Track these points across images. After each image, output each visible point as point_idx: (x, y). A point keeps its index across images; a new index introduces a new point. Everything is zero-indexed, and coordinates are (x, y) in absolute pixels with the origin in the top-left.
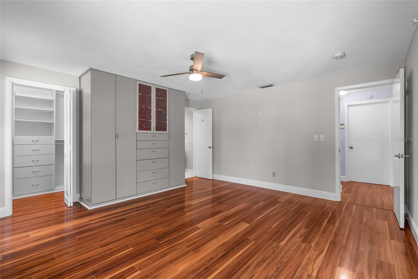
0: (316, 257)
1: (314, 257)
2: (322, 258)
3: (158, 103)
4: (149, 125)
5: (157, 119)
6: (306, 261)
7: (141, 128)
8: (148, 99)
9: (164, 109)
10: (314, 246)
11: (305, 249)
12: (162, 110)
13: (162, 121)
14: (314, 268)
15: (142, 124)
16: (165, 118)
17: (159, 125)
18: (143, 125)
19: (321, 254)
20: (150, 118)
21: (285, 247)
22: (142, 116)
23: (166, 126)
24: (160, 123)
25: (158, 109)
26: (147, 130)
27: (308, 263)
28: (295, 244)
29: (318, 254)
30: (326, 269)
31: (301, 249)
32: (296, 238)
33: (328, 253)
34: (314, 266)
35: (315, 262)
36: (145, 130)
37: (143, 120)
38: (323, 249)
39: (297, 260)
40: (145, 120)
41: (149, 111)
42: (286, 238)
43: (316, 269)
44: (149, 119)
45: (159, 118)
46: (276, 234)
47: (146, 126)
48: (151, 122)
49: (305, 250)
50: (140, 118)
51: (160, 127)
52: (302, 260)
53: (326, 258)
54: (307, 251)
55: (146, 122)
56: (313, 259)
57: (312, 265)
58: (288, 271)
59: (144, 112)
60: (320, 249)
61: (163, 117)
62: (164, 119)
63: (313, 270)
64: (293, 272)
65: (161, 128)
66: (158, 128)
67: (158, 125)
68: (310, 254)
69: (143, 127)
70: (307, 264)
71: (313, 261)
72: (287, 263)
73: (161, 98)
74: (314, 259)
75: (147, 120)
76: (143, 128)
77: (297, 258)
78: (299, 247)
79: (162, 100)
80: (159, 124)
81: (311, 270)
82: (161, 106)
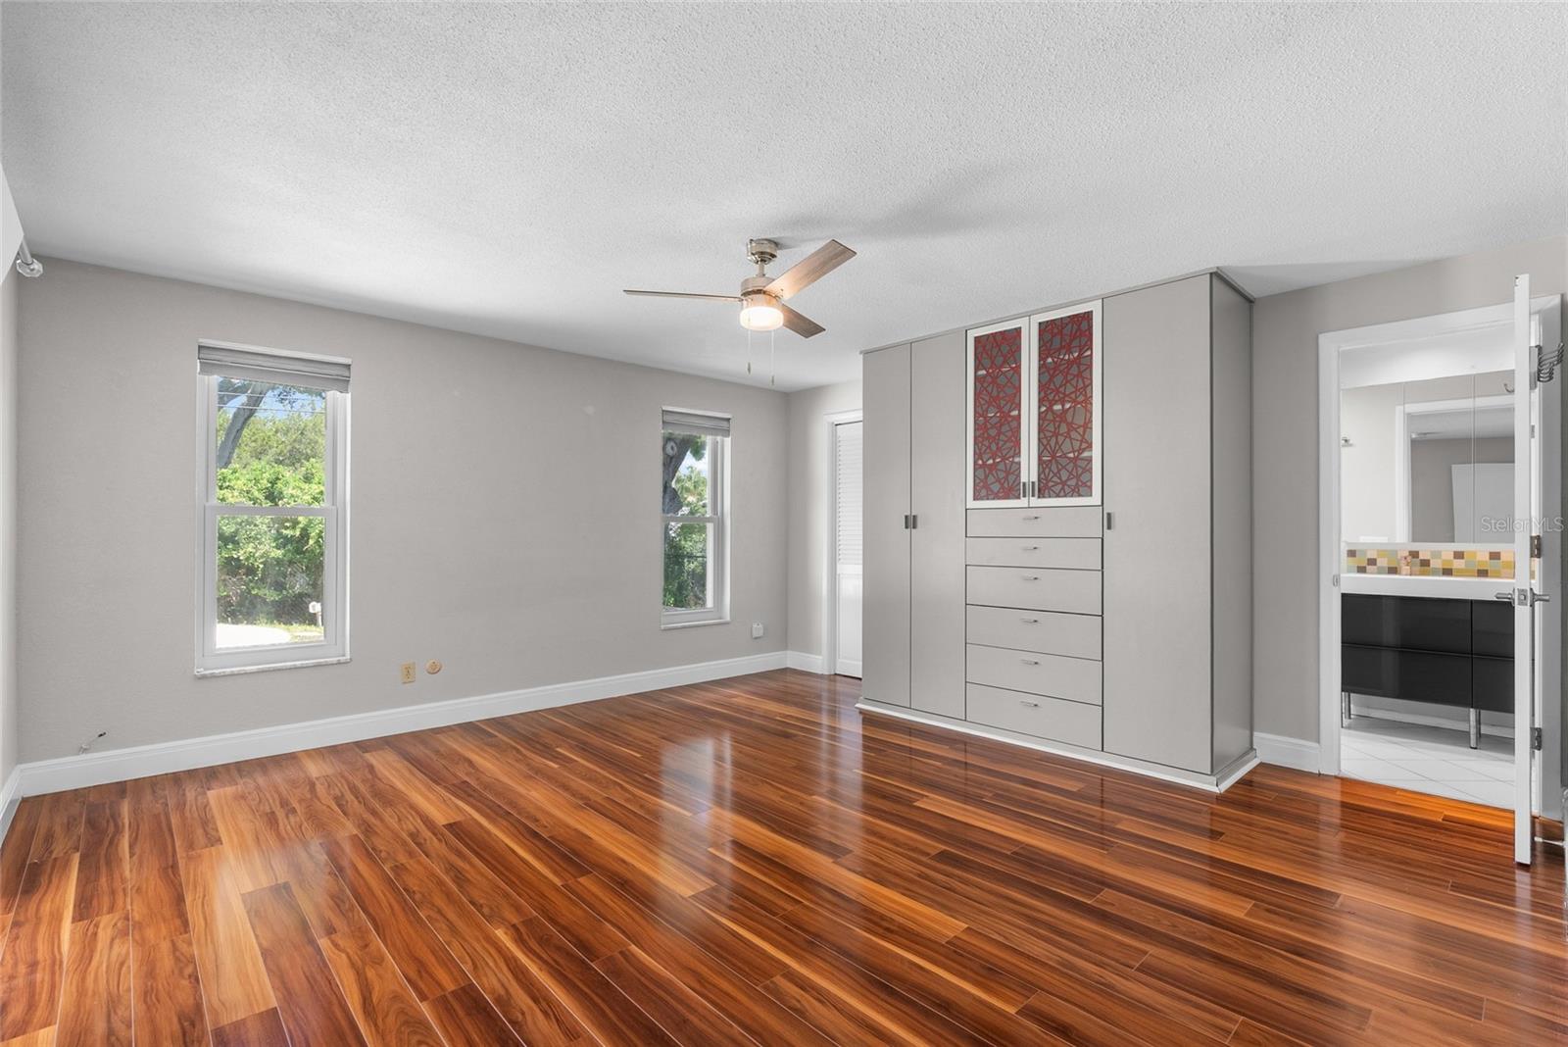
0: (366, 979)
1: (370, 973)
2: (347, 990)
3: (1051, 380)
4: (1011, 478)
5: (1045, 448)
6: (379, 950)
7: (984, 492)
8: (1009, 380)
9: (1081, 398)
10: (412, 1006)
11: (424, 974)
12: (1068, 406)
13: (1071, 455)
14: (337, 952)
15: (986, 477)
16: (1083, 436)
17: (1056, 471)
18: (991, 479)
19: (364, 1003)
20: (1017, 451)
21: (477, 934)
22: (989, 447)
23: (1087, 474)
24: (1057, 462)
25: (1049, 409)
26: (1006, 497)
27: (367, 950)
28: (472, 960)
29: (370, 994)
30: (308, 974)
31: (436, 964)
32: (505, 981)
33: (344, 1023)
34: (344, 955)
35: (353, 965)
36: (996, 497)
37: (991, 461)
38: (376, 1025)
39: (400, 933)
40: (998, 460)
41: (1014, 424)
42: (531, 955)
43: (332, 954)
44: (1012, 453)
45: (1057, 442)
46: (574, 941)
47: (1000, 482)
48: (1019, 463)
49: (419, 972)
50: (978, 455)
51: (1060, 478)
52: (389, 942)
53: (335, 1001)
54: (413, 975)
55: (1001, 466)
56: (367, 969)
57: (351, 953)
58: (385, 904)
59: (993, 433)
60: (386, 1016)
61: (1074, 435)
62: (1077, 445)
63: (336, 945)
64: (371, 910)
65: (1064, 483)
66: (1051, 484)
67: (1051, 475)
68: (394, 973)
69: (992, 486)
70: (366, 946)
71: (360, 963)
72: (411, 913)
73: (1067, 357)
74: (365, 973)
75: (1004, 459)
76: (992, 491)
77: (405, 937)
78: (448, 962)
79: (1070, 363)
80: (1054, 468)
81: (341, 943)
82: (1062, 389)
